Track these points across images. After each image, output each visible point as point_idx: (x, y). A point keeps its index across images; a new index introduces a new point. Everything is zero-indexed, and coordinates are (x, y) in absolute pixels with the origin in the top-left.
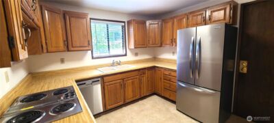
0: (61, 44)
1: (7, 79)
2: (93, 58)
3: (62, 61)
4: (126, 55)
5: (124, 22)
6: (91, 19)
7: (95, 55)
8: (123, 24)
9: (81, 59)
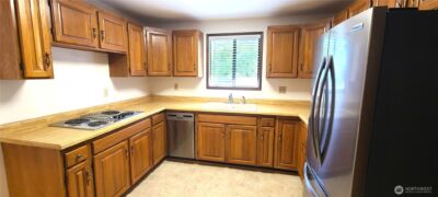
0: (165, 68)
1: (106, 93)
2: (208, 87)
3: (176, 87)
4: (260, 88)
5: (261, 33)
6: (209, 35)
7: (211, 84)
8: (259, 36)
9: (193, 86)
